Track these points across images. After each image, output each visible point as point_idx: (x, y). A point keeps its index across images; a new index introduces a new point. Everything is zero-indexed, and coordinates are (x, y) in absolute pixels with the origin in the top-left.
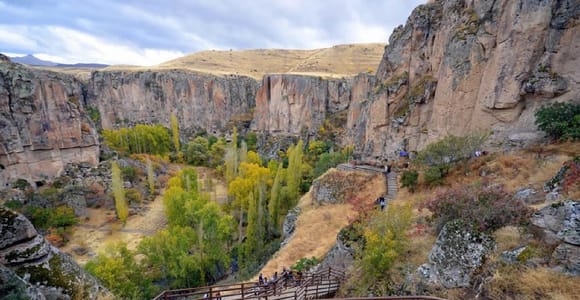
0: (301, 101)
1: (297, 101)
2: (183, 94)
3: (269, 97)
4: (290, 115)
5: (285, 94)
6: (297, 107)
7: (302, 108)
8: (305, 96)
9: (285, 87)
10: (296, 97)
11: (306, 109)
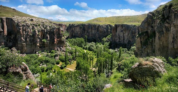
0: (128, 32)
1: (126, 32)
2: (90, 29)
3: (116, 31)
4: (124, 37)
5: (122, 30)
6: (126, 34)
7: (128, 35)
8: (129, 31)
9: (122, 28)
10: (126, 31)
11: (129, 35)
